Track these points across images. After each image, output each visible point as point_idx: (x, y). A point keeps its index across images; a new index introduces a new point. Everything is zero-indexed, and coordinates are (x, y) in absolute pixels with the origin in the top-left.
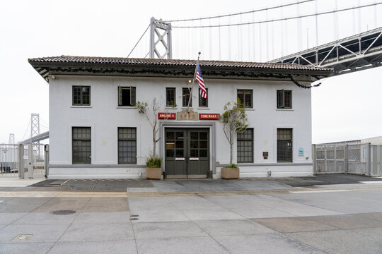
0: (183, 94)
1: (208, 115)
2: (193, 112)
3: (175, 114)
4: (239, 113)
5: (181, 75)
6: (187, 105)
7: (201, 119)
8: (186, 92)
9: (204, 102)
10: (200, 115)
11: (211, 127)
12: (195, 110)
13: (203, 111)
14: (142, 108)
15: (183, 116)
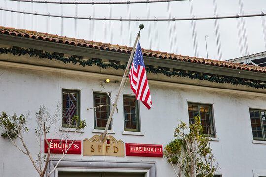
0: (95, 105)
1: (143, 146)
2: (114, 140)
3: (79, 143)
4: (196, 145)
5: (94, 67)
6: (104, 125)
7: (129, 154)
8: (101, 99)
9: (132, 122)
10: (128, 146)
11: (148, 171)
12: (118, 137)
13: (133, 138)
14: (11, 126)
15: (95, 148)
